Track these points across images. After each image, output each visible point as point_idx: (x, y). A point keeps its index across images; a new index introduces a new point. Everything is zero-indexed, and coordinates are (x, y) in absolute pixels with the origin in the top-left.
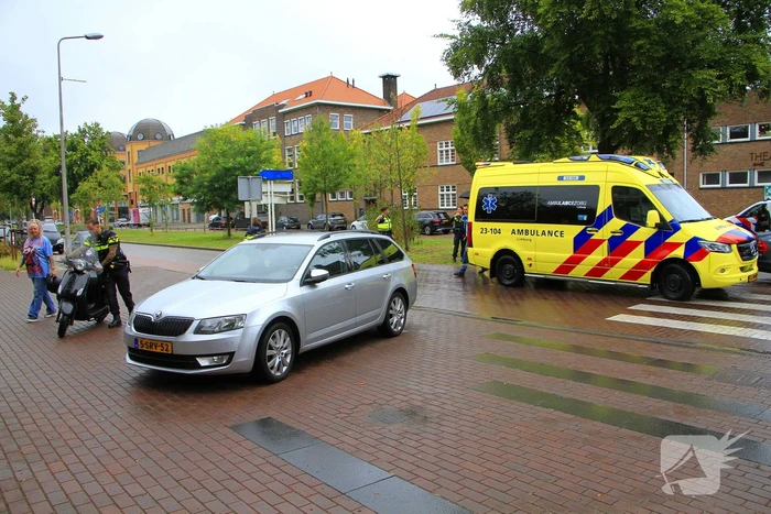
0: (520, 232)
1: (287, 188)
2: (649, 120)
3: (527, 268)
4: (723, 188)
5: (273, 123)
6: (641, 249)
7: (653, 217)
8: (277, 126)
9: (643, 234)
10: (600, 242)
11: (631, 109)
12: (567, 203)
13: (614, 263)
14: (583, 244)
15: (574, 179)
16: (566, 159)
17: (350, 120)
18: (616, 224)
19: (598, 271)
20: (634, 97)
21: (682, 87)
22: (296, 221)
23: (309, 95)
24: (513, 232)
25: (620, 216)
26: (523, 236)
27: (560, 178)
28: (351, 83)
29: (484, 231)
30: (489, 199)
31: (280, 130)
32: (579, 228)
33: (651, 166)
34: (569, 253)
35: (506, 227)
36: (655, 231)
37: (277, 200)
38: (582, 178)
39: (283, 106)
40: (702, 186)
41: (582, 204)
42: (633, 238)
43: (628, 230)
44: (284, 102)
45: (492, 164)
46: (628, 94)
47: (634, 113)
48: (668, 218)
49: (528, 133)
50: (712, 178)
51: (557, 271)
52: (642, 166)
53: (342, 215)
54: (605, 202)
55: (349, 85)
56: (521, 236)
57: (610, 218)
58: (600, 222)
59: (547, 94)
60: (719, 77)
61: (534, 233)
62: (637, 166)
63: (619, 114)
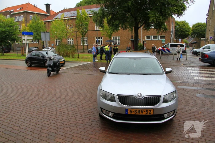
1: (31, 38)
4: (152, 40)
5: (9, 17)
11: (154, 17)
23: (21, 8)
28: (35, 6)
37: (28, 42)
39: (12, 12)
40: (146, 39)
47: (155, 18)
50: (148, 37)
53: (37, 47)
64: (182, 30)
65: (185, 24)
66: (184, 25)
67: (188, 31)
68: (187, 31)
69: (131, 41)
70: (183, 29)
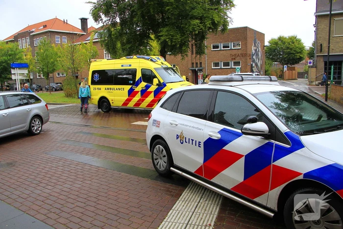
0: (108, 89)
1: (26, 72)
2: (174, 40)
3: (112, 104)
4: (221, 69)
5: (28, 40)
6: (152, 95)
7: (155, 81)
8: (30, 42)
9: (153, 88)
10: (138, 92)
11: (166, 35)
12: (125, 76)
13: (143, 100)
14: (132, 93)
15: (127, 66)
16: (124, 58)
17: (65, 40)
18: (143, 84)
19: (138, 104)
20: (167, 31)
21: (187, 26)
22: (40, 86)
23: (45, 26)
24: (106, 89)
25: (144, 81)
26: (109, 91)
27: (122, 66)
28: (66, 22)
29: (95, 89)
30: (96, 75)
31: (32, 44)
32: (129, 87)
33: (158, 60)
34: (126, 97)
35: (103, 87)
36: (157, 87)
37: (21, 77)
38: (130, 66)
39: (33, 32)
40: (213, 68)
41: (130, 77)
42: (149, 90)
43: (147, 87)
44: (33, 30)
45: (97, 60)
46: (165, 29)
47: (167, 37)
48: (162, 81)
49: (129, 46)
50: (216, 64)
51: (123, 105)
52: (154, 60)
53: (61, 83)
54: (139, 75)
55: (65, 23)
56: (108, 91)
57: (141, 82)
58: (137, 84)
59: (138, 29)
60: (200, 23)
61: (113, 89)
62: (151, 60)
63: (161, 38)
64: (289, 50)
65: (295, 40)
66: (293, 43)
67: (300, 52)
68: (298, 53)
69: (191, 71)
70: (291, 49)
